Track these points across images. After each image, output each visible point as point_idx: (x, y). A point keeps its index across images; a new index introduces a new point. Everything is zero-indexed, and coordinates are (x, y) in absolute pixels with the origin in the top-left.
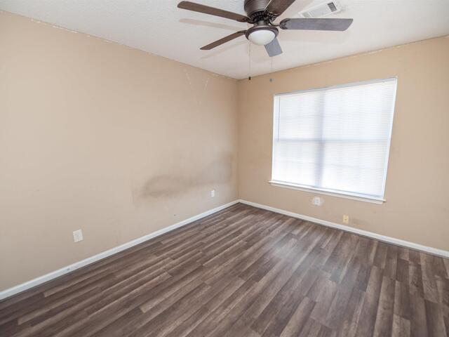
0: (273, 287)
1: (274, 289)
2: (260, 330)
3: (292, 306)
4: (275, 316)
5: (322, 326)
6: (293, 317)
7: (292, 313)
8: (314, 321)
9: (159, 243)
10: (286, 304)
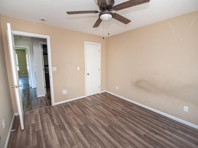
0: (101, 136)
1: (100, 136)
2: (83, 125)
3: (88, 138)
4: (86, 131)
5: (75, 145)
6: (83, 136)
7: (85, 137)
8: (78, 143)
9: (133, 106)
10: (90, 137)
